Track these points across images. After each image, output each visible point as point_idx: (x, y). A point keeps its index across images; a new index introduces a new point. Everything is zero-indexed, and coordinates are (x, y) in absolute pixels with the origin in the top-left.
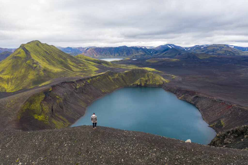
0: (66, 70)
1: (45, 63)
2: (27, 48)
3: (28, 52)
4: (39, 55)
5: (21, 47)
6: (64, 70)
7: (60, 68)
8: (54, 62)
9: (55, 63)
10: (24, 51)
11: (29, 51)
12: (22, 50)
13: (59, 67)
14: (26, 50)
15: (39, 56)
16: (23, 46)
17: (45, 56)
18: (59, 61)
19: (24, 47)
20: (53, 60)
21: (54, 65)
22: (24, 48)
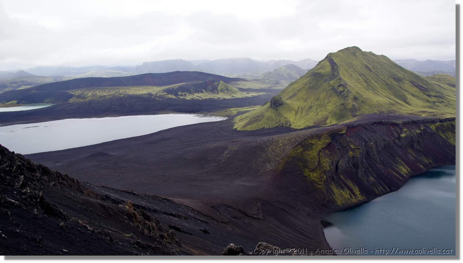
0: (396, 102)
1: (360, 86)
2: (336, 60)
3: (336, 67)
4: (353, 71)
5: (327, 57)
6: (392, 101)
7: (386, 96)
8: (376, 84)
9: (378, 87)
10: (330, 65)
11: (338, 64)
12: (328, 63)
13: (384, 94)
14: (334, 62)
15: (352, 73)
16: (330, 57)
17: (364, 73)
18: (387, 84)
19: (332, 57)
20: (376, 82)
21: (374, 90)
22: (331, 59)
